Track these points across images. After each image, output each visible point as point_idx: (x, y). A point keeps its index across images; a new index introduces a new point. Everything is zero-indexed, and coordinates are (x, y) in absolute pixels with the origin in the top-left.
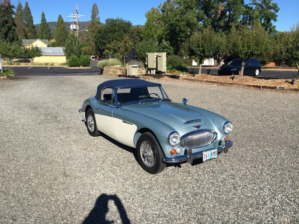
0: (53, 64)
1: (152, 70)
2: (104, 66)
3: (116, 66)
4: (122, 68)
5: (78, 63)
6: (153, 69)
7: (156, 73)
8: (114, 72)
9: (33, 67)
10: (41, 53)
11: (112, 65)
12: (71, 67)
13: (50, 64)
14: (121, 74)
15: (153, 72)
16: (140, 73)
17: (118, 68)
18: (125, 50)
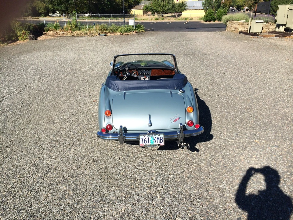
0: (192, 19)
1: (280, 27)
2: (227, 21)
3: (240, 21)
4: (245, 23)
5: (214, 17)
6: (282, 25)
7: (284, 30)
8: (236, 28)
9: (174, 22)
10: (186, 8)
11: (236, 20)
12: (206, 21)
13: (189, 19)
14: (243, 30)
15: (282, 29)
16: (267, 30)
17: (240, 24)
18: (253, 2)
